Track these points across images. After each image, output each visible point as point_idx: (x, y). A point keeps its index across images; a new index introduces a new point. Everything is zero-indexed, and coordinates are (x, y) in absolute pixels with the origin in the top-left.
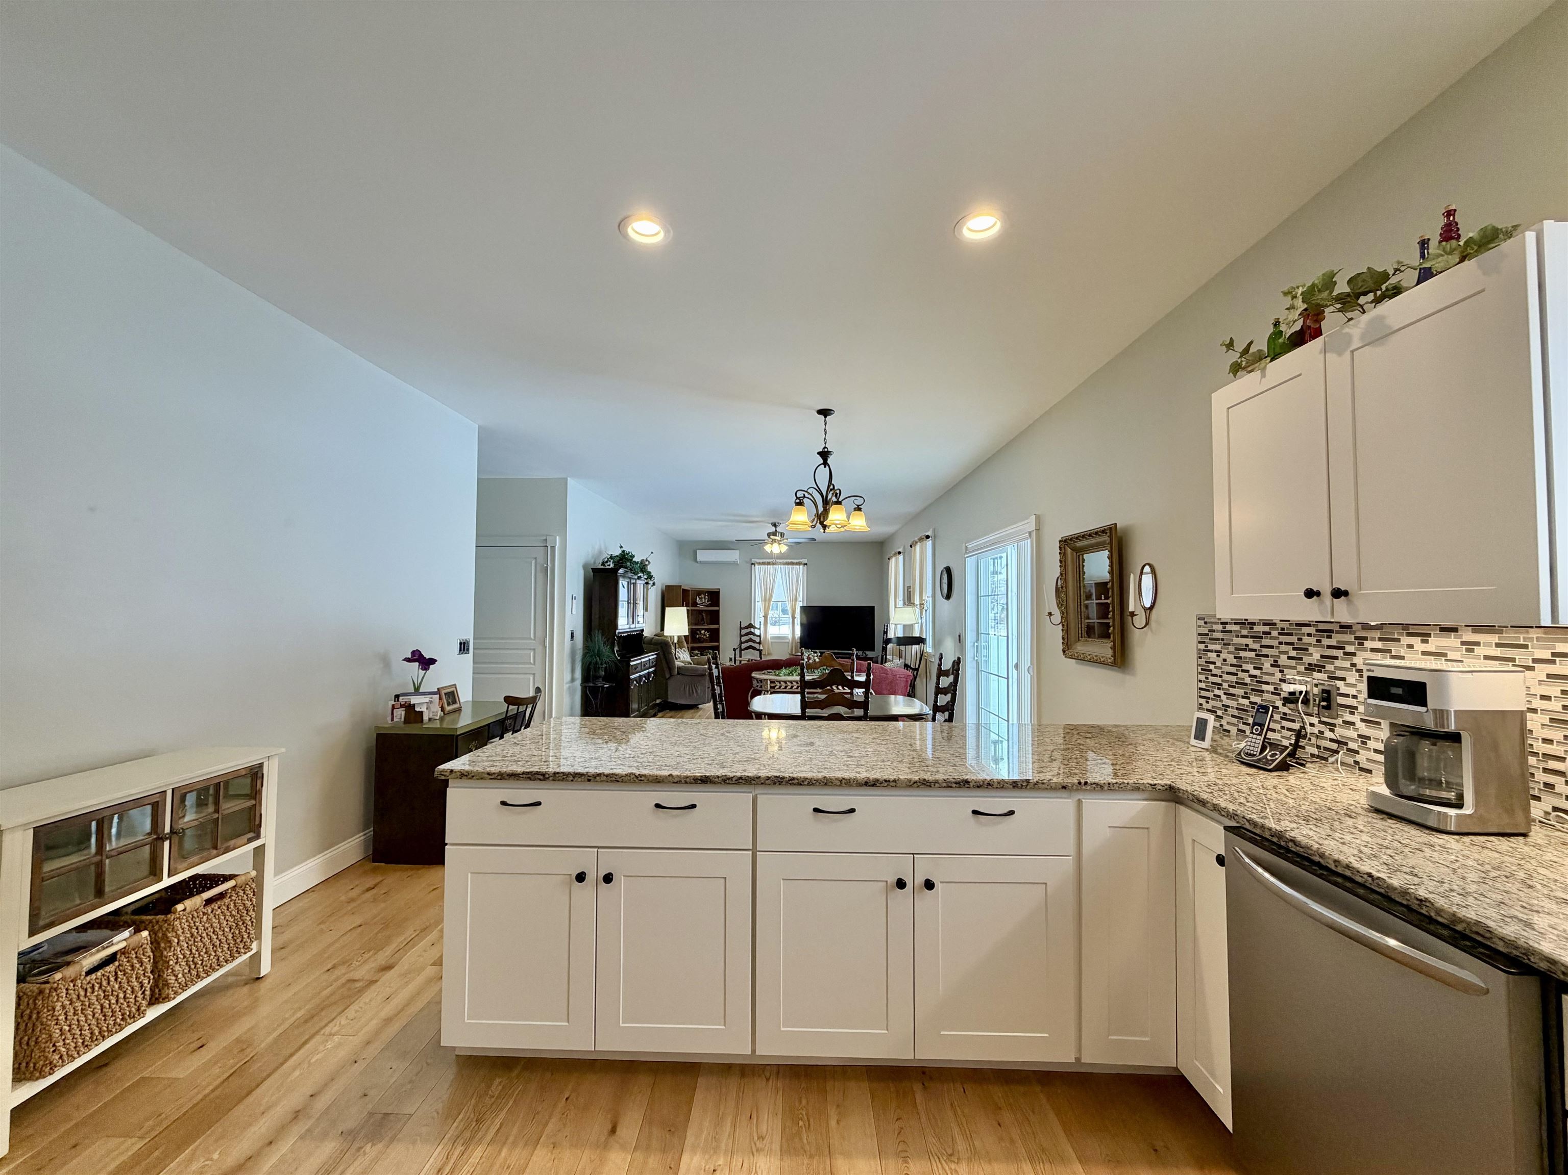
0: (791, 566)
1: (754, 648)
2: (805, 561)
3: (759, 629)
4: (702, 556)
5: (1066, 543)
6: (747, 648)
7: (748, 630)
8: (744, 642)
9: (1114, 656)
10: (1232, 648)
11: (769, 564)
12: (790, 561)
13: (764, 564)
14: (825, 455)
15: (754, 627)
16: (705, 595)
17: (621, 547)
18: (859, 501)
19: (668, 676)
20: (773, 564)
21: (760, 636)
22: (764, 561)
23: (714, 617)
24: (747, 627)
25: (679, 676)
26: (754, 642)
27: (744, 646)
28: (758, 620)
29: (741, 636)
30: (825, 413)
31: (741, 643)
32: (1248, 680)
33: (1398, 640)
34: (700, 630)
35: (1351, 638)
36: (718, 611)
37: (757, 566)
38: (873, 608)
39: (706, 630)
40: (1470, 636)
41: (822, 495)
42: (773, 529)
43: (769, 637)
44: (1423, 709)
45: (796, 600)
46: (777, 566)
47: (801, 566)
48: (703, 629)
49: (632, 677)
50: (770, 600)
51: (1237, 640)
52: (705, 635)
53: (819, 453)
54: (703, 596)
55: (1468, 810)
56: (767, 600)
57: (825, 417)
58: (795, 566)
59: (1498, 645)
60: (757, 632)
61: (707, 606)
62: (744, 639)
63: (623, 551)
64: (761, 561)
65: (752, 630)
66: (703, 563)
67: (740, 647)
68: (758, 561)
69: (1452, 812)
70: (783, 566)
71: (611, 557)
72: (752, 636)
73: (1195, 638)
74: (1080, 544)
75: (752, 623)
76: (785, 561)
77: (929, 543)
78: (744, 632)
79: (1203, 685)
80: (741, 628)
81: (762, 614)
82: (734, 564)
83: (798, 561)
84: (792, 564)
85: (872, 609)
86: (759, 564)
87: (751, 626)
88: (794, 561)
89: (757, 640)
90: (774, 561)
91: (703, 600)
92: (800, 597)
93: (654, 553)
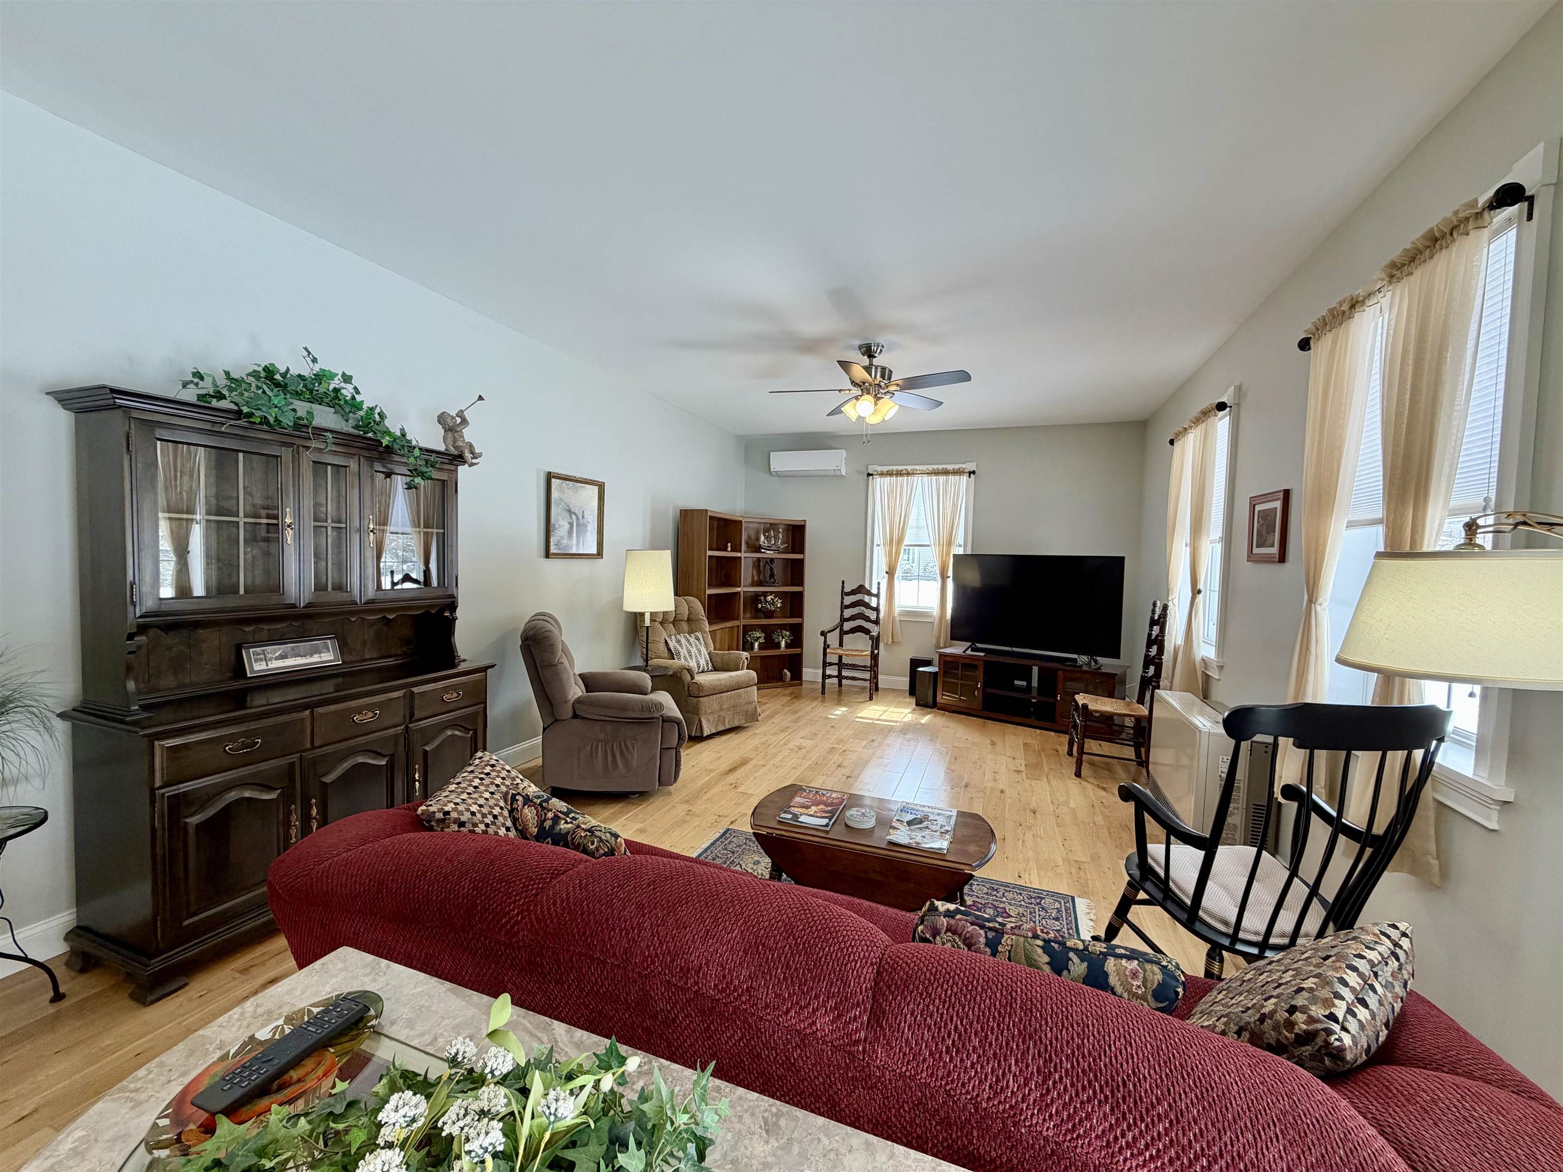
0: (942, 479)
1: (867, 632)
2: (970, 467)
3: (877, 596)
4: (781, 461)
6: (853, 631)
7: (858, 597)
8: (848, 620)
11: (899, 474)
12: (941, 467)
13: (890, 474)
15: (869, 593)
16: (776, 532)
20: (908, 474)
21: (877, 610)
22: (890, 468)
23: (796, 571)
24: (853, 592)
25: (574, 721)
26: (867, 619)
27: (847, 626)
28: (877, 579)
29: (844, 607)
31: (843, 620)
34: (765, 594)
36: (802, 562)
37: (876, 480)
38: (1121, 560)
39: (777, 594)
43: (897, 610)
45: (949, 544)
46: (915, 478)
47: (965, 478)
48: (771, 593)
50: (900, 540)
52: (772, 604)
54: (772, 533)
56: (895, 543)
58: (952, 478)
60: (874, 603)
61: (779, 552)
62: (848, 613)
64: (885, 469)
65: (867, 599)
66: (778, 474)
67: (842, 626)
68: (879, 469)
70: (926, 478)
72: (863, 609)
75: (867, 586)
76: (930, 467)
78: (848, 600)
80: (844, 594)
81: (885, 568)
82: (836, 476)
83: (956, 467)
84: (946, 472)
85: (1119, 562)
86: (882, 474)
87: (861, 589)
88: (950, 467)
89: (873, 616)
90: (909, 468)
91: (769, 542)
92: (960, 538)
93: (481, 398)
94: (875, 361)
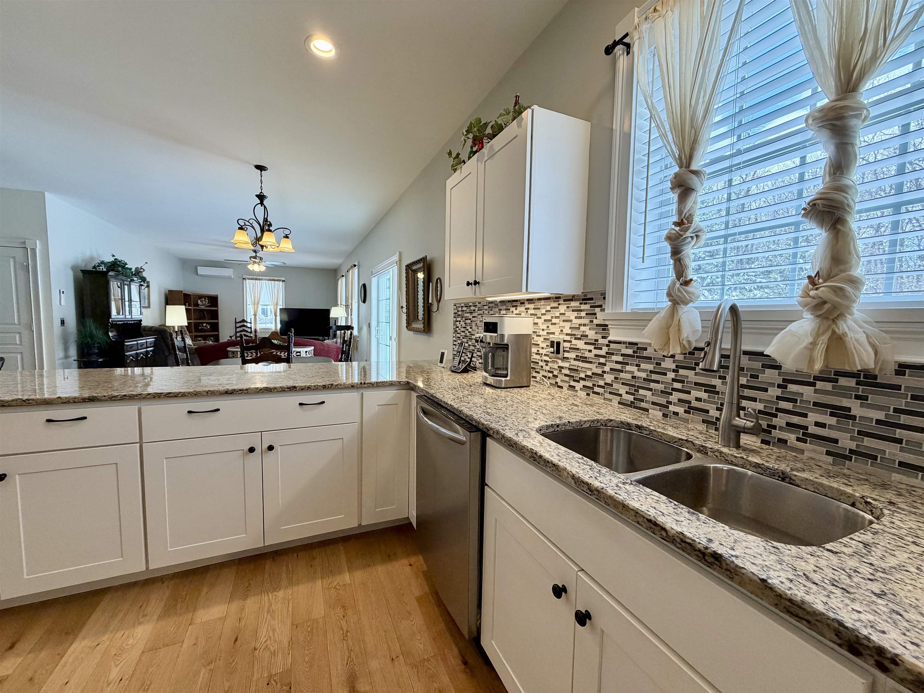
0: (273, 282)
2: (283, 279)
3: (251, 323)
4: (202, 271)
5: (408, 267)
7: (242, 324)
8: (239, 332)
9: (424, 327)
10: (464, 319)
11: (256, 279)
12: (272, 278)
13: (252, 279)
14: (261, 197)
15: (247, 322)
16: (205, 299)
17: (113, 256)
18: (287, 232)
19: (167, 354)
20: (260, 280)
21: (251, 328)
22: (253, 277)
23: (215, 315)
24: (240, 322)
26: (247, 331)
28: (249, 317)
29: (236, 328)
30: (261, 168)
31: (236, 332)
32: (468, 334)
33: (509, 309)
34: (202, 323)
35: (497, 310)
36: (217, 311)
37: (247, 281)
39: (207, 323)
40: (527, 306)
41: (260, 225)
42: (254, 254)
43: (257, 328)
44: (496, 335)
45: (277, 305)
46: (263, 281)
47: (281, 282)
48: (204, 323)
49: (127, 354)
50: (258, 303)
51: (466, 315)
52: (206, 327)
53: (257, 196)
54: (203, 299)
55: (508, 378)
56: (256, 304)
57: (261, 171)
58: (276, 282)
59: (534, 309)
60: (249, 325)
61: (207, 307)
62: (238, 330)
63: (116, 259)
64: (250, 277)
65: (245, 324)
66: (201, 275)
67: (236, 335)
68: (248, 277)
69: (503, 379)
70: (267, 282)
71: (102, 262)
72: (245, 328)
73: (452, 315)
74: (414, 268)
75: (245, 319)
76: (268, 278)
77: (356, 270)
78: (238, 325)
79: (454, 339)
80: (236, 323)
81: (252, 313)
82: (229, 278)
83: (278, 278)
84: (274, 280)
85: (328, 310)
86: (249, 279)
87: (244, 321)
88: (276, 278)
89: (249, 330)
90: (260, 278)
91: (202, 303)
92: (280, 303)
93: (146, 263)
94: (258, 255)
